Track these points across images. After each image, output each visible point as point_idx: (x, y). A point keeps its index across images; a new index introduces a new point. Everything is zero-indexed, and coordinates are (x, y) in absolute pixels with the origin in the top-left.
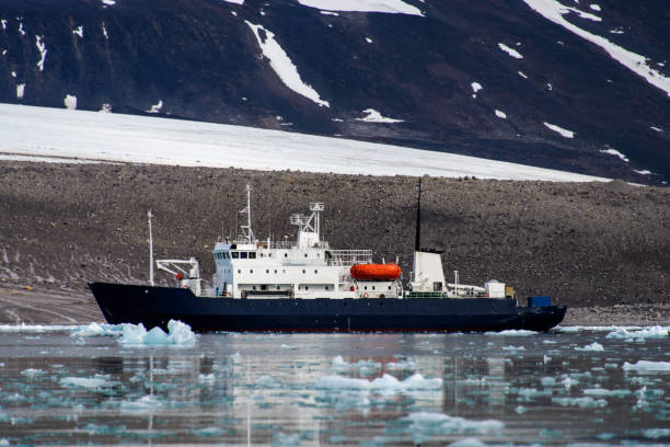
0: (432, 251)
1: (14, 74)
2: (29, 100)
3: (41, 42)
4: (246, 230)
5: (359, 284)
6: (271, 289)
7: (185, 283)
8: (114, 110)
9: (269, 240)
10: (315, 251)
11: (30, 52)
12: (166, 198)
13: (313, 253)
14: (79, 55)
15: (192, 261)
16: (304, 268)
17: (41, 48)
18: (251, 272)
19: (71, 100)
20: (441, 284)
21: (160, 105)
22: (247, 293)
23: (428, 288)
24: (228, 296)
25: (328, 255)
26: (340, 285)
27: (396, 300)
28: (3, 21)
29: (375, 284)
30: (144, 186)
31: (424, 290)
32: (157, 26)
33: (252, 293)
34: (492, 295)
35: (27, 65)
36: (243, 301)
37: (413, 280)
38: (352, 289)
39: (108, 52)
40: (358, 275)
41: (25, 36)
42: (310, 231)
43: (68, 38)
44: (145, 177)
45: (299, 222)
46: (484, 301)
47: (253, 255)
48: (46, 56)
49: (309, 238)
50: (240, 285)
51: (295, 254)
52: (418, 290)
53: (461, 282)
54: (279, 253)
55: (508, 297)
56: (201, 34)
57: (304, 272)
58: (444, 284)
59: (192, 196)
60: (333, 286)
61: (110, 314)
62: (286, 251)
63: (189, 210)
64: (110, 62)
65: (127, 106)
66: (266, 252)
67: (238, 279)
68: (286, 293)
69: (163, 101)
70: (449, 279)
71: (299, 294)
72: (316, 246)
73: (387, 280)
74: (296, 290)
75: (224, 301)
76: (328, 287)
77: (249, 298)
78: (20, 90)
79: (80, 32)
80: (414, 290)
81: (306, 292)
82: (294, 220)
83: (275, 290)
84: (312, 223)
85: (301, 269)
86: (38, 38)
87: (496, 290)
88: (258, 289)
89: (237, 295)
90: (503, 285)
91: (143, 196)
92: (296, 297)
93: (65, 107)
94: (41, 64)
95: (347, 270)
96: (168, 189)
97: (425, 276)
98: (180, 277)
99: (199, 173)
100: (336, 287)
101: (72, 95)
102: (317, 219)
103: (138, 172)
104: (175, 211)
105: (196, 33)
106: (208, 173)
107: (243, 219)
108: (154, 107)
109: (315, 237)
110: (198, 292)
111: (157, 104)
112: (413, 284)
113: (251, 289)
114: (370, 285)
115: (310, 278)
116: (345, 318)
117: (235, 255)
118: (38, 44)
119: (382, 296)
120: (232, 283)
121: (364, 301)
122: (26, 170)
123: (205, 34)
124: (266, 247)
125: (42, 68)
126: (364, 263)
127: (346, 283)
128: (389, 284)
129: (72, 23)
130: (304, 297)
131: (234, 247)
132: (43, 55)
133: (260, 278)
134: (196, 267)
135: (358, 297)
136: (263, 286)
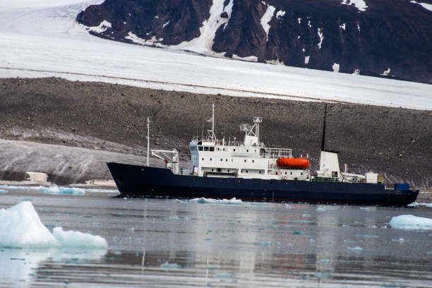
0: (332, 151)
1: (304, 50)
2: (311, 66)
3: (320, 32)
4: (211, 133)
5: (281, 170)
6: (223, 172)
7: (169, 165)
8: (362, 73)
9: (224, 139)
10: (254, 148)
11: (314, 37)
12: (359, 124)
13: (252, 150)
14: (343, 41)
15: (174, 151)
16: (245, 158)
17: (321, 36)
18: (211, 159)
19: (336, 66)
20: (336, 173)
21: (389, 71)
22: (207, 173)
23: (328, 175)
24: (195, 174)
25: (263, 151)
26: (269, 171)
27: (305, 181)
28: (299, 19)
29: (292, 171)
30: (347, 117)
31: (326, 176)
32: (389, 25)
33: (210, 173)
34: (368, 181)
35: (312, 45)
36: (205, 178)
37: (318, 169)
38: (277, 174)
39: (360, 38)
40: (282, 165)
41: (311, 28)
42: (253, 135)
43: (336, 30)
44: (348, 111)
45: (245, 129)
46: (363, 184)
47: (212, 149)
48: (323, 40)
49: (251, 140)
50: (203, 168)
51: (240, 150)
52: (321, 176)
53: (349, 172)
54: (230, 149)
55: (379, 183)
56: (416, 30)
57: (245, 161)
58: (339, 173)
59: (375, 123)
60: (264, 171)
61: (120, 183)
62: (235, 147)
63: (372, 132)
64: (360, 45)
65: (369, 72)
66: (221, 147)
67: (202, 164)
68: (233, 174)
69: (391, 69)
70: (342, 170)
71: (241, 175)
72: (255, 145)
73: (300, 169)
74: (239, 172)
75: (193, 178)
76: (261, 172)
77: (208, 176)
78: (307, 59)
79: (344, 27)
80: (319, 176)
81: (247, 174)
82: (243, 128)
83: (227, 172)
84: (254, 130)
85: (243, 159)
86: (319, 30)
87: (372, 178)
88: (215, 171)
89: (201, 174)
90: (376, 175)
91: (345, 122)
92: (239, 177)
93: (332, 70)
94: (320, 45)
95: (274, 161)
96: (360, 119)
97: (326, 167)
98: (166, 161)
99: (380, 110)
100: (266, 171)
101: (337, 63)
102: (258, 128)
103: (344, 108)
104: (363, 132)
105: (413, 29)
106: (386, 110)
107: (208, 126)
108: (385, 72)
109: (255, 139)
110: (176, 171)
111: (387, 70)
112: (318, 172)
113: (210, 171)
114: (289, 171)
115: (249, 165)
116: (271, 192)
117: (201, 149)
118: (319, 33)
119: (296, 179)
120: (198, 167)
121: (284, 181)
122: (278, 104)
123: (418, 30)
124: (221, 144)
125: (320, 47)
126: (286, 157)
127: (273, 170)
128: (302, 171)
129: (339, 21)
130: (244, 177)
131: (200, 143)
132: (322, 39)
133: (216, 164)
134: (177, 155)
135: (280, 179)
136: (219, 170)
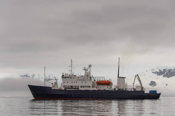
0: (123, 77)
5: (99, 86)
6: (73, 87)
10: (86, 77)
18: (68, 82)
24: (61, 89)
27: (108, 90)
29: (104, 86)
34: (137, 90)
36: (65, 90)
40: (98, 83)
50: (64, 86)
51: (81, 78)
55: (142, 90)
57: (82, 82)
62: (78, 77)
66: (73, 77)
68: (77, 88)
81: (83, 88)
88: (70, 87)
97: (120, 84)
100: (91, 87)
115: (84, 84)
119: (104, 89)
121: (99, 91)
133: (70, 84)
135: (97, 90)
136: (72, 86)
